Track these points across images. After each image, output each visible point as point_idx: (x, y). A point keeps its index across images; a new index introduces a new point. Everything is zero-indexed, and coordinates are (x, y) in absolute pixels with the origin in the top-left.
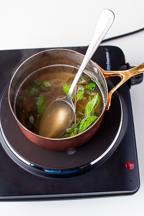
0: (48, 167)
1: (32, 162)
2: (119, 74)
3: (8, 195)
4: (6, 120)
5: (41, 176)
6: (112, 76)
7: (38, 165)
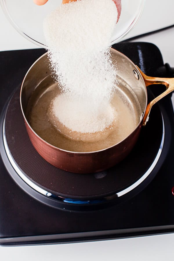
0: (72, 195)
1: (50, 190)
2: (164, 82)
3: (19, 235)
4: (13, 138)
5: (62, 209)
6: (155, 83)
7: (58, 193)
